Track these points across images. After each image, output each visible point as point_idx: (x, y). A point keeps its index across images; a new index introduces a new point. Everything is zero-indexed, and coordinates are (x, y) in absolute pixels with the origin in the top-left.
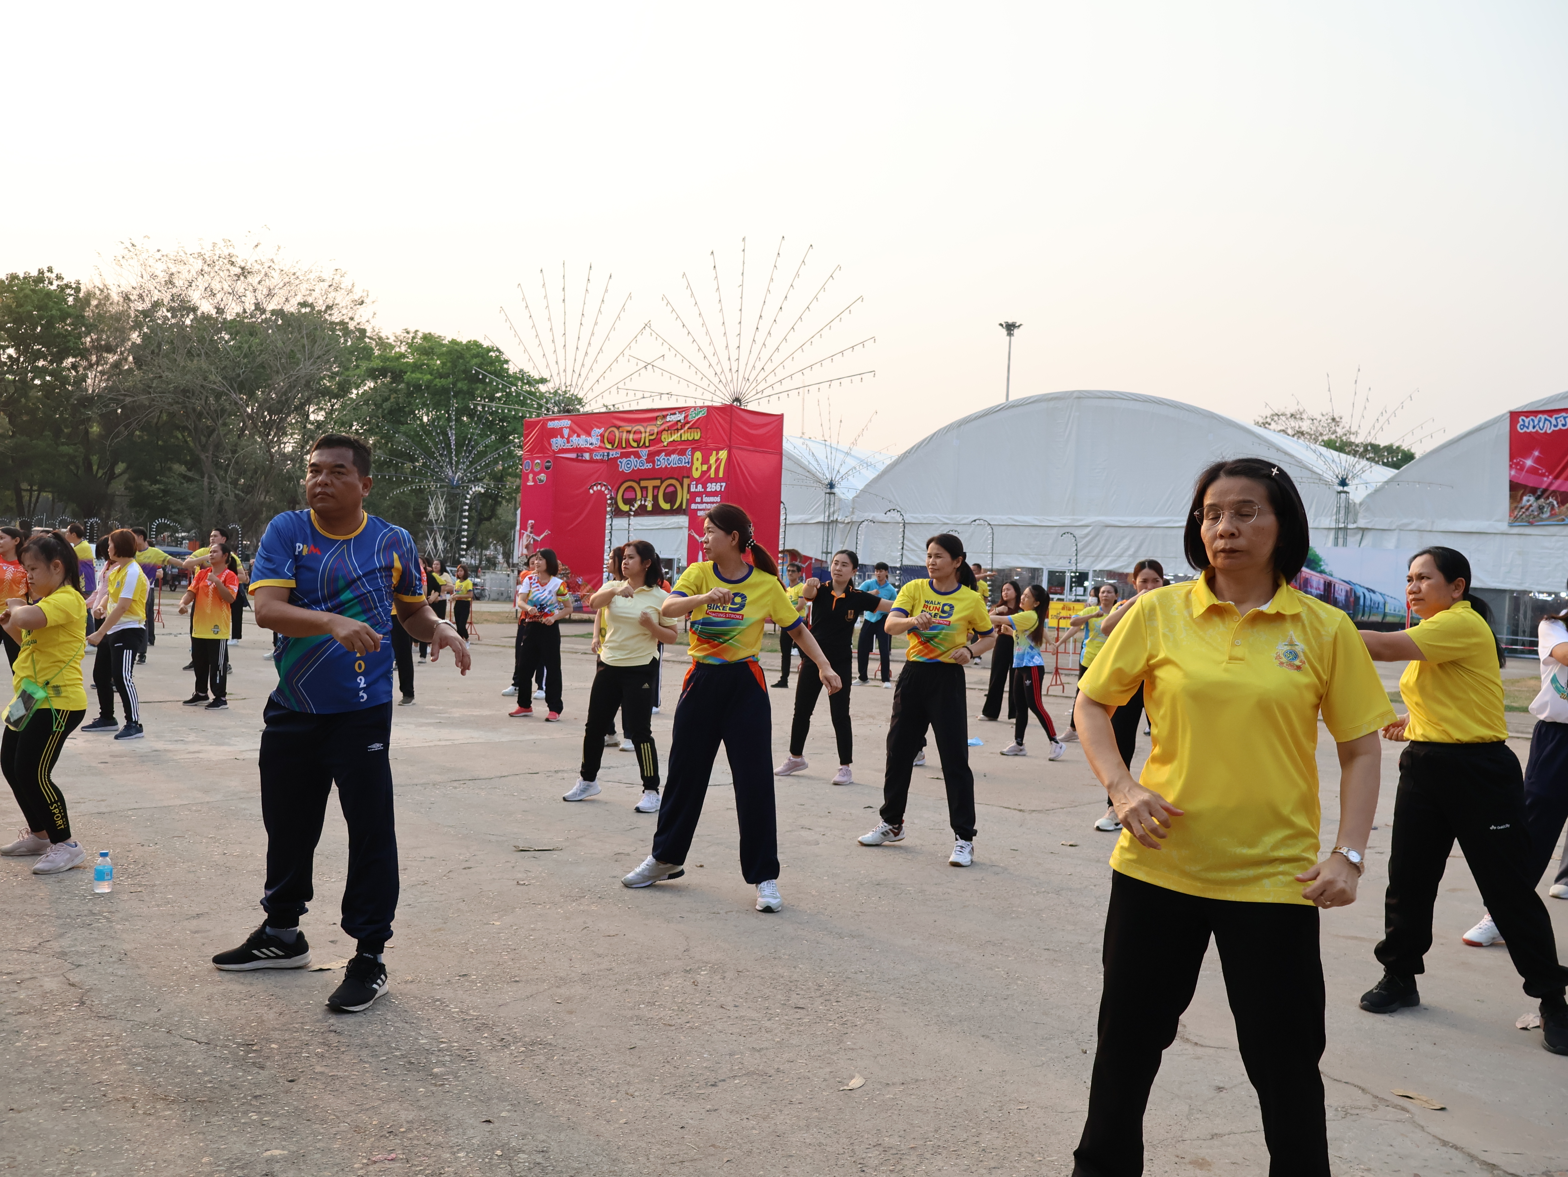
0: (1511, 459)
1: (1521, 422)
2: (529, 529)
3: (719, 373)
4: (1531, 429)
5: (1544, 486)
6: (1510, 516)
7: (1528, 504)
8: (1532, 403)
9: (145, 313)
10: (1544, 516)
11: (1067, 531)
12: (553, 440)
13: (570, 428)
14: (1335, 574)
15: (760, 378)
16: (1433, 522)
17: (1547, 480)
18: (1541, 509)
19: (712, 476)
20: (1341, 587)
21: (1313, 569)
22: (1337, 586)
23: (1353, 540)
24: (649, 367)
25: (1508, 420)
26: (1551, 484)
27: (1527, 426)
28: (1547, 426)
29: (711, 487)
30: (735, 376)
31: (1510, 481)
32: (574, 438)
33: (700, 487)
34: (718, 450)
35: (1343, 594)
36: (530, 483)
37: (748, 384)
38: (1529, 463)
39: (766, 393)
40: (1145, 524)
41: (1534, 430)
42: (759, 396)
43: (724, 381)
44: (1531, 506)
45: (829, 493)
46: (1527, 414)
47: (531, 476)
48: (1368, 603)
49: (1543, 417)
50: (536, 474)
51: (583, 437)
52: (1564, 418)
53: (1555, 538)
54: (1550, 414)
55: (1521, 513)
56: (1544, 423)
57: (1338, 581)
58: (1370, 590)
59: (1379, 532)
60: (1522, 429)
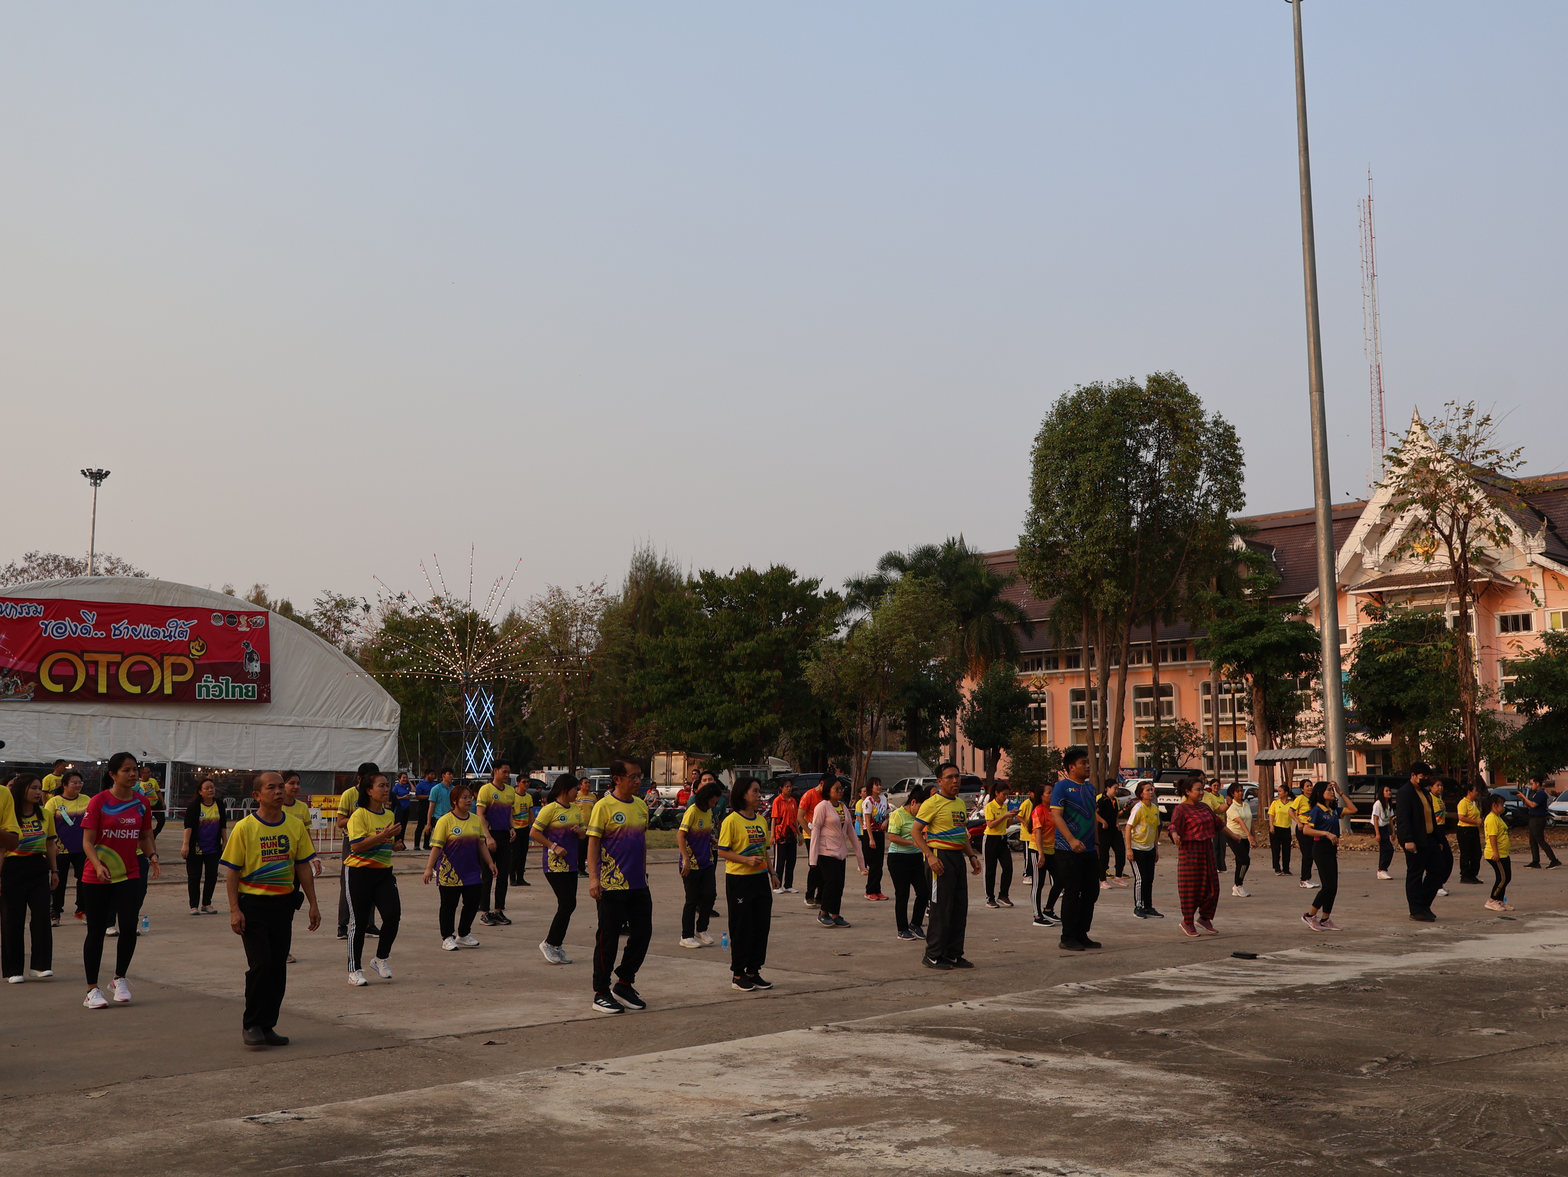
5: (10, 666)
10: (10, 693)
17: (13, 661)
26: (15, 665)
28: (12, 612)
49: (10, 604)
52: (29, 607)
53: (16, 713)
54: (16, 603)
56: (11, 609)
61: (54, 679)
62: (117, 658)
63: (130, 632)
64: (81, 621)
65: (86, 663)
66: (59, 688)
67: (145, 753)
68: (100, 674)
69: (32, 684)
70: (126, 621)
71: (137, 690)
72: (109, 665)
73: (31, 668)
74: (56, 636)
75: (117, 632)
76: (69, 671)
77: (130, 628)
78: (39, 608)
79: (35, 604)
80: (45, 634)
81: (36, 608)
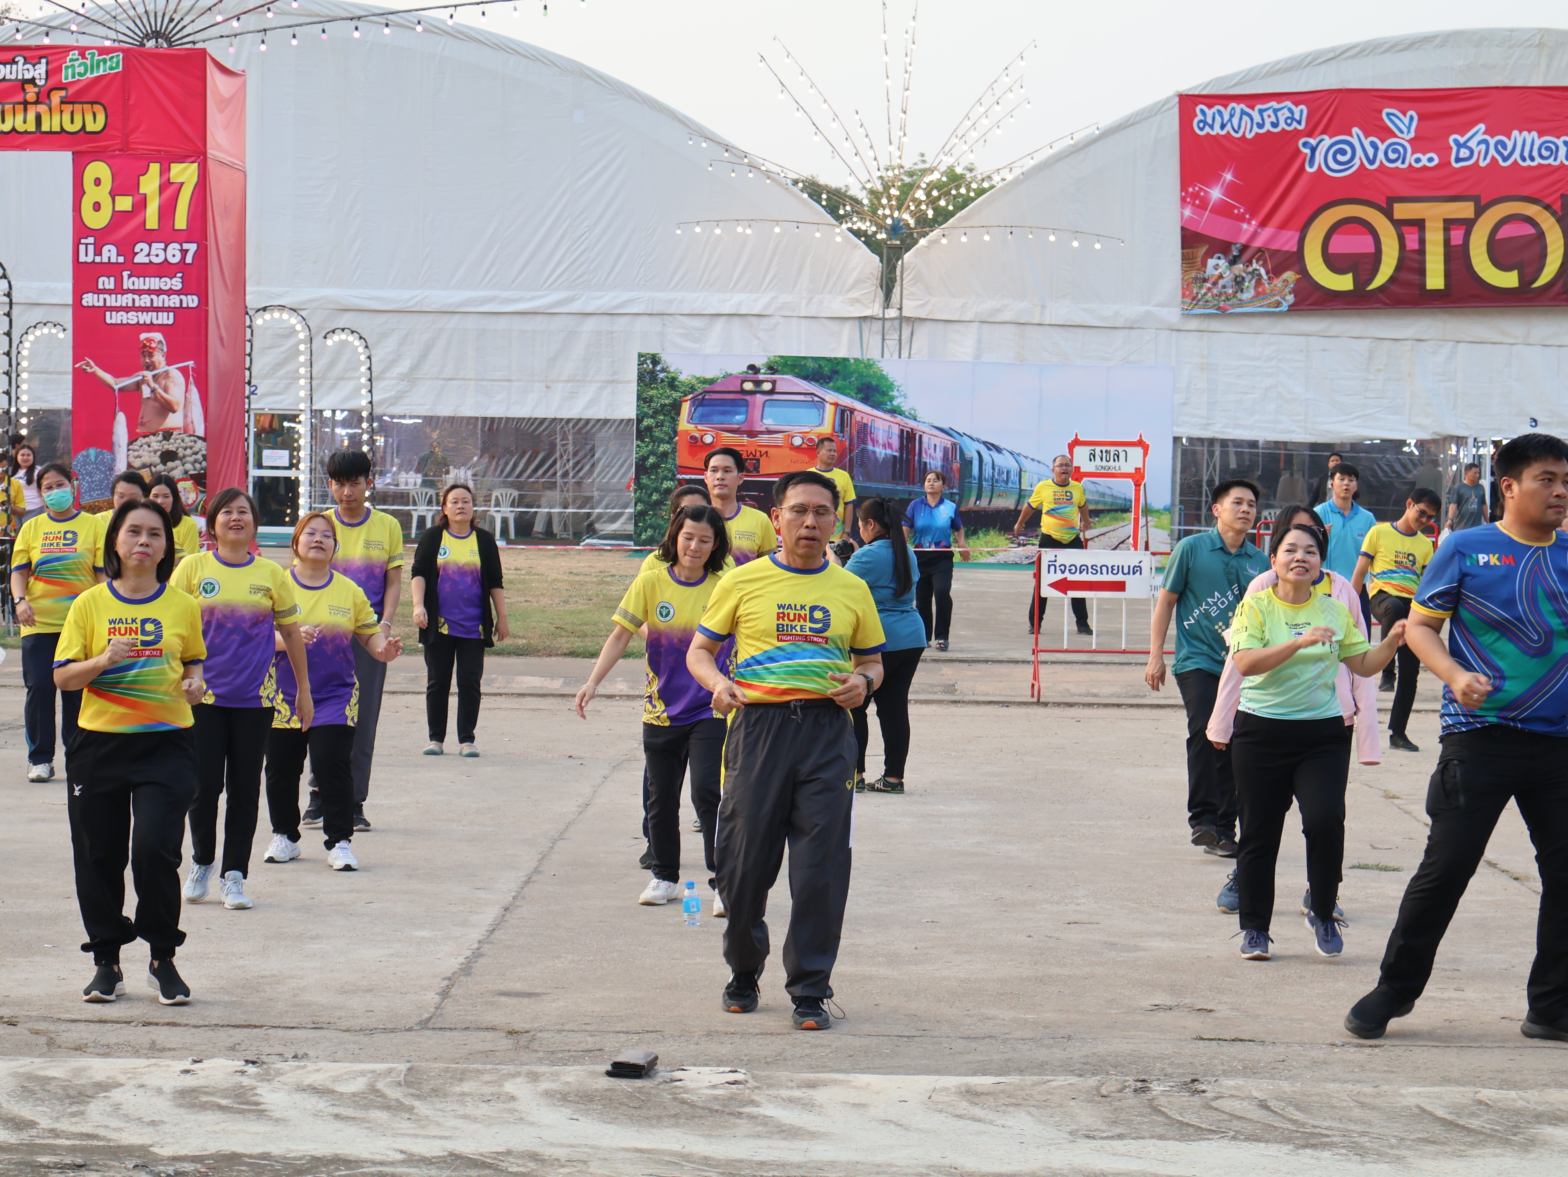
0: (1184, 188)
1: (1200, 117)
4: (1217, 130)
5: (1243, 240)
6: (1184, 296)
7: (1217, 273)
8: (1218, 79)
10: (1246, 296)
14: (920, 415)
16: (1043, 307)
17: (1249, 228)
18: (1239, 282)
20: (934, 440)
21: (876, 406)
22: (925, 439)
25: (1176, 110)
26: (1254, 235)
27: (1211, 123)
28: (1245, 125)
31: (1183, 229)
35: (939, 454)
38: (1216, 194)
41: (1222, 133)
44: (1221, 277)
46: (1211, 100)
48: (988, 471)
49: (1239, 107)
52: (1276, 111)
53: (1261, 339)
54: (1251, 103)
55: (1203, 291)
56: (1241, 119)
57: (927, 429)
58: (990, 446)
59: (941, 326)
60: (1202, 129)
61: (1334, 263)
62: (1465, 210)
63: (1492, 152)
64: (1385, 133)
65: (1399, 224)
66: (1344, 283)
67: (1535, 421)
68: (1429, 248)
69: (1290, 276)
70: (1482, 127)
71: (1509, 280)
72: (1449, 224)
73: (1287, 241)
74: (1335, 171)
75: (1464, 153)
76: (1362, 244)
77: (1492, 142)
78: (1296, 110)
79: (1288, 104)
80: (1311, 166)
81: (1290, 110)
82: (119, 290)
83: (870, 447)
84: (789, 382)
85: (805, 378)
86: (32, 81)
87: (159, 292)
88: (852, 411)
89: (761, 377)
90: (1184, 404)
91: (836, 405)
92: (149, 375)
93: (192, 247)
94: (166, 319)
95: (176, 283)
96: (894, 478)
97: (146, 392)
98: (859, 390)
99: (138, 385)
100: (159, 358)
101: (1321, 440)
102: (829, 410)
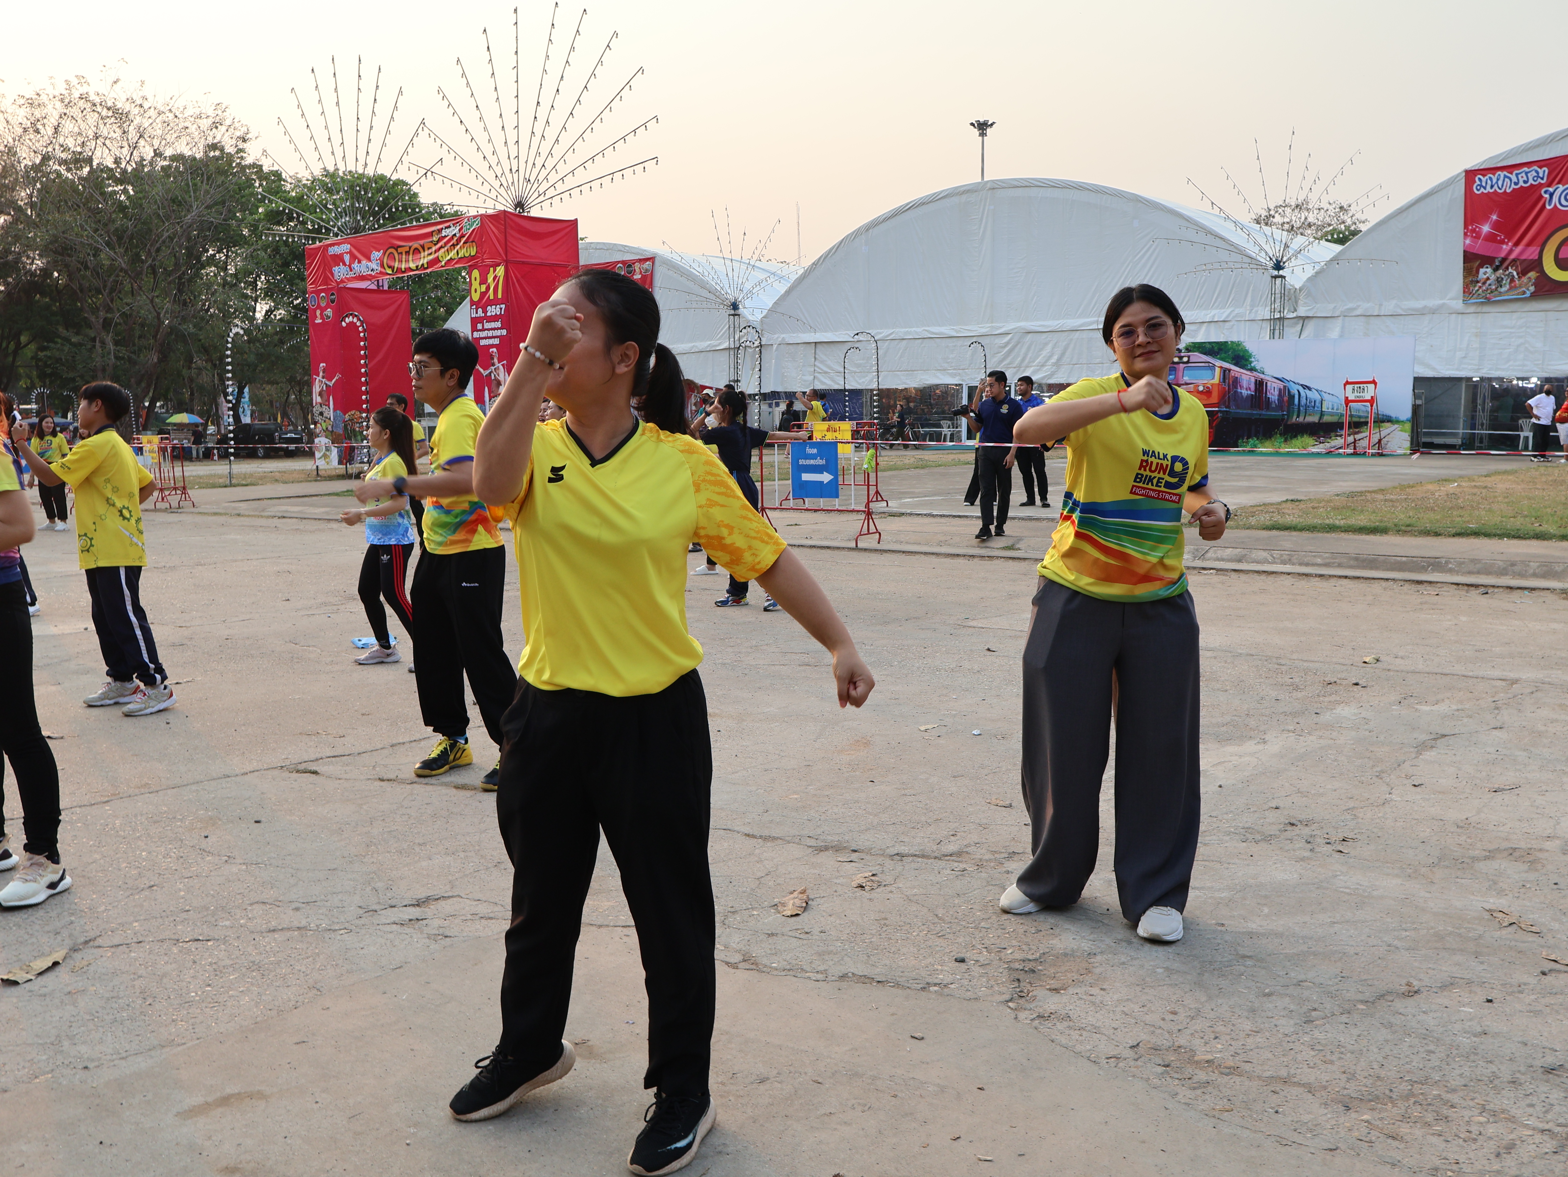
0: (1466, 227)
1: (1478, 182)
2: (321, 374)
3: (499, 176)
4: (1489, 189)
5: (1503, 255)
6: (1464, 292)
7: (1485, 277)
8: (1489, 158)
9: (36, 168)
10: (1503, 289)
11: (976, 341)
12: (336, 269)
13: (350, 253)
14: (1267, 371)
15: (541, 178)
16: (1381, 305)
17: (1507, 248)
18: (1499, 281)
19: (492, 297)
20: (1274, 385)
21: (1242, 367)
22: (1269, 384)
23: (1291, 331)
24: (429, 173)
25: (1463, 180)
26: (1511, 251)
27: (1485, 186)
28: (1506, 184)
29: (493, 310)
30: (516, 176)
31: (1464, 251)
32: (355, 265)
33: (480, 310)
34: (495, 266)
35: (1277, 393)
36: (319, 321)
37: (529, 186)
38: (1486, 228)
39: (548, 195)
40: (1068, 328)
41: (1491, 191)
42: (541, 198)
43: (505, 185)
44: (1488, 279)
45: (734, 315)
46: (1484, 171)
47: (318, 312)
48: (1303, 401)
49: (1502, 174)
50: (323, 310)
51: (364, 262)
52: (1527, 173)
53: (1515, 315)
54: (1510, 170)
55: (1477, 288)
56: (1504, 181)
57: (1270, 379)
58: (1305, 387)
59: (1321, 320)
60: (1478, 190)
61: (1563, 264)
69: (1532, 275)
73: (1531, 253)
78: (1541, 171)
79: (1536, 168)
80: (1550, 205)
81: (1537, 172)
82: (483, 330)
83: (1239, 390)
84: (1197, 357)
85: (1205, 354)
86: (455, 235)
87: (494, 329)
88: (1230, 370)
89: (1182, 354)
90: (1464, 357)
91: (1221, 367)
92: (493, 368)
93: (503, 306)
94: (496, 341)
95: (498, 324)
96: (1252, 407)
97: (493, 377)
98: (1233, 359)
99: (490, 373)
100: (496, 360)
101: (1552, 375)
102: (1218, 370)
